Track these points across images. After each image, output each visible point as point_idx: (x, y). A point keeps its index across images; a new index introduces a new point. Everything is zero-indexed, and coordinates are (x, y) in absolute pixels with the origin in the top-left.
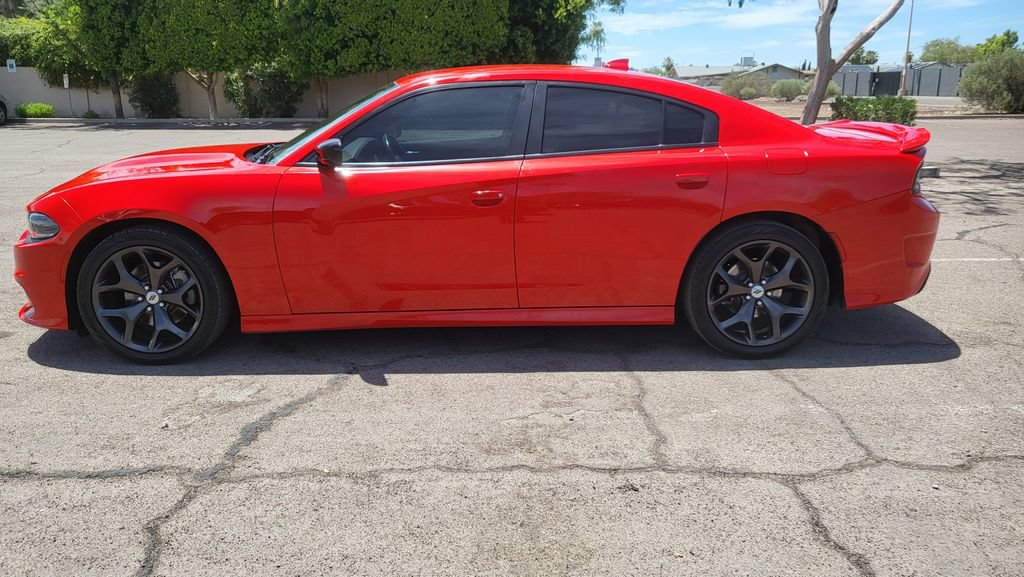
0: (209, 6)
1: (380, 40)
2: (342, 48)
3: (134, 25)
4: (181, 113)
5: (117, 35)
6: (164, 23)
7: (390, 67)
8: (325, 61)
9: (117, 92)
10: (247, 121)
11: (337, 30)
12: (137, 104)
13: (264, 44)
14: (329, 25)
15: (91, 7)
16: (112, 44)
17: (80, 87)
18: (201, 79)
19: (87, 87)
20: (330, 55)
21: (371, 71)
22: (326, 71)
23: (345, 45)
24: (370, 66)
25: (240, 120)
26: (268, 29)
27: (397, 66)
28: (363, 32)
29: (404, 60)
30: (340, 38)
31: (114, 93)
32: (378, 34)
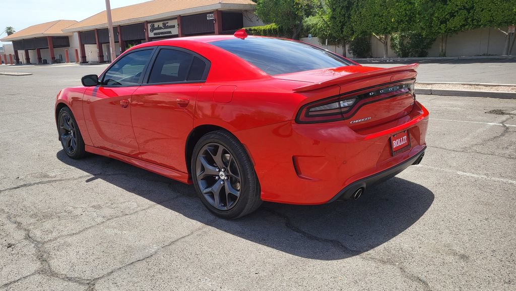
0: (381, 2)
1: (475, 10)
2: (451, 17)
3: (350, 15)
4: (373, 55)
5: (342, 20)
6: (361, 13)
7: (480, 26)
8: (440, 25)
9: (344, 46)
10: (399, 59)
11: (448, 7)
12: (351, 52)
13: (407, 18)
14: (444, 5)
15: (334, 8)
16: (340, 25)
17: (332, 44)
18: (381, 39)
19: (335, 45)
20: (444, 21)
21: (468, 29)
22: (440, 31)
23: (452, 15)
24: (467, 27)
25: (395, 59)
26: (410, 10)
27: (485, 26)
28: (464, 7)
29: (490, 22)
30: (450, 11)
31: (343, 47)
32: (474, 6)
